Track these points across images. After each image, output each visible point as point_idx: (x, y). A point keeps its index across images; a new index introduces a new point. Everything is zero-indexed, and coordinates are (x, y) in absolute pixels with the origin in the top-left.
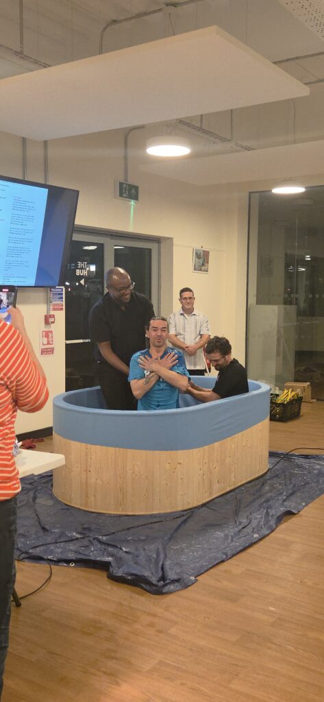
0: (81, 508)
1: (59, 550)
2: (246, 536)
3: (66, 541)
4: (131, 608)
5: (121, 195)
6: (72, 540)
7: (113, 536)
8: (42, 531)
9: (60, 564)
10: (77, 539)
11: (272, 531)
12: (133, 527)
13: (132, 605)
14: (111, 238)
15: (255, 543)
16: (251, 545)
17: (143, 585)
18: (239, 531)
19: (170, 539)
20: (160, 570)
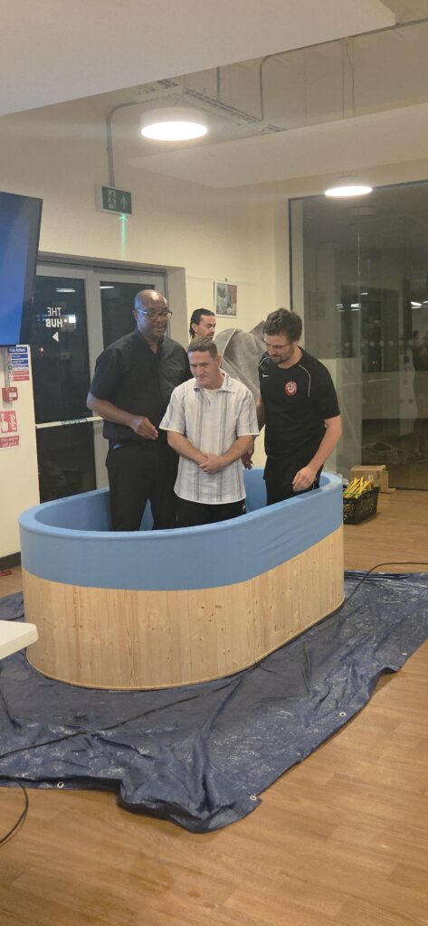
0: (72, 682)
1: (39, 760)
2: (326, 715)
3: (50, 743)
4: (160, 862)
5: (106, 206)
6: (58, 740)
7: (122, 729)
8: (11, 727)
9: (41, 786)
10: (67, 737)
11: (366, 704)
12: (154, 711)
13: (161, 857)
14: (95, 271)
15: (343, 727)
16: (336, 732)
17: (175, 817)
18: (317, 708)
19: (211, 728)
20: (201, 787)
